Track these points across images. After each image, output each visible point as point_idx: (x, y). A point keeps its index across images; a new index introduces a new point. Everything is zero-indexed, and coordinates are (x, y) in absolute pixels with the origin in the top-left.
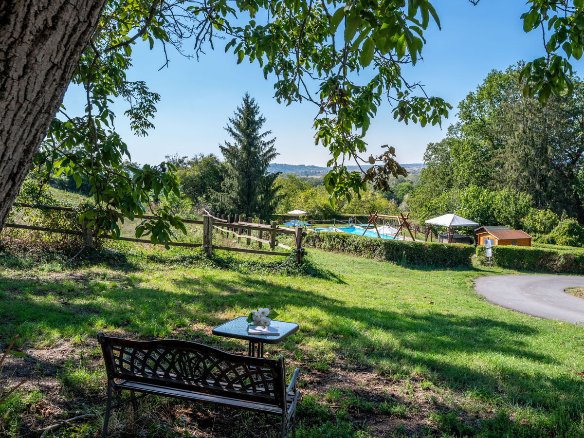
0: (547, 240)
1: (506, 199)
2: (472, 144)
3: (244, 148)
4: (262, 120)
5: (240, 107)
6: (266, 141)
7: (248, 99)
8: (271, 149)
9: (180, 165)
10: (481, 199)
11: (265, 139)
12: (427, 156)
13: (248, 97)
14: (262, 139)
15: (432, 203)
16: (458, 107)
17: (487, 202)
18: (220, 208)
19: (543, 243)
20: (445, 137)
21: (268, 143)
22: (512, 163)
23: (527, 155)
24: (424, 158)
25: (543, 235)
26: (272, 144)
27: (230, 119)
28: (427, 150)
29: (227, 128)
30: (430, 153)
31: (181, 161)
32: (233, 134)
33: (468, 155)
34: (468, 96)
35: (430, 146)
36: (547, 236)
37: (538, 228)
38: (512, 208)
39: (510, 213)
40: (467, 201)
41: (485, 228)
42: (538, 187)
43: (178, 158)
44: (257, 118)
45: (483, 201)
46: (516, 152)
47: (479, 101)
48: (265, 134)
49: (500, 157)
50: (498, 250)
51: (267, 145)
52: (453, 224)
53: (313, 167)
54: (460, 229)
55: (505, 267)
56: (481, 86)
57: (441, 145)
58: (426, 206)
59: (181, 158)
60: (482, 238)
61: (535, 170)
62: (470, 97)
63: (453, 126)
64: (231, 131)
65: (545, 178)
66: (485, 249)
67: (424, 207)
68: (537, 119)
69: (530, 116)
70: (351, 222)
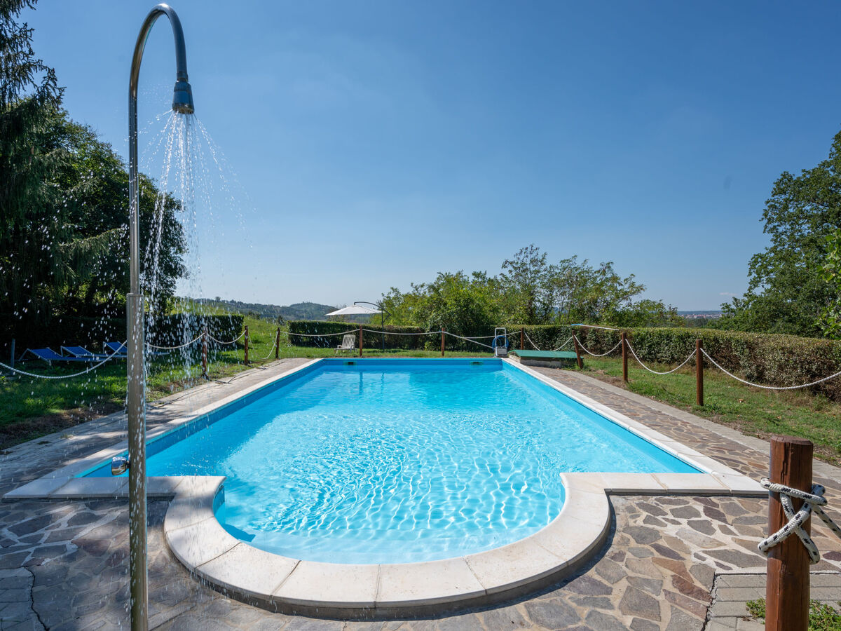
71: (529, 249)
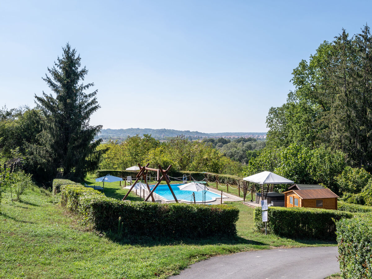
0: (357, 199)
1: (322, 157)
2: (303, 107)
3: (60, 98)
4: (84, 71)
5: (61, 58)
6: (87, 94)
7: (69, 50)
8: (94, 102)
9: (8, 117)
10: (299, 157)
11: (86, 92)
12: (269, 119)
13: (69, 48)
14: (84, 91)
15: (257, 161)
16: (292, 74)
17: (305, 160)
18: (33, 162)
19: (352, 202)
20: (286, 103)
21: (90, 96)
22: (335, 124)
23: (349, 116)
24: (267, 121)
25: (353, 195)
26: (94, 97)
27: (49, 70)
28: (269, 113)
29: (46, 78)
30: (272, 116)
31: (8, 114)
32: (52, 84)
33: (300, 117)
34: (301, 64)
35: (273, 111)
36: (357, 195)
37: (350, 187)
38: (327, 167)
39: (325, 171)
40: (286, 157)
41: (297, 185)
42: (359, 147)
43: (6, 110)
44: (79, 70)
45: (301, 158)
46: (339, 114)
47: (311, 68)
48: (87, 86)
49: (324, 118)
50: (275, 213)
51: (88, 98)
52: (268, 182)
53: (197, 132)
54: (280, 188)
55: (282, 235)
56: (313, 56)
57: (281, 109)
58: (251, 163)
59: (9, 111)
60: (288, 197)
61: (356, 130)
62: (303, 64)
63: (292, 93)
64: (49, 81)
65: (366, 139)
66: (262, 211)
67: (249, 164)
68: (357, 83)
69: (351, 80)
70: (185, 179)
71: (181, 136)
